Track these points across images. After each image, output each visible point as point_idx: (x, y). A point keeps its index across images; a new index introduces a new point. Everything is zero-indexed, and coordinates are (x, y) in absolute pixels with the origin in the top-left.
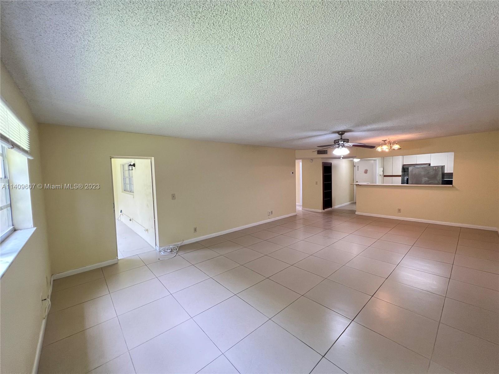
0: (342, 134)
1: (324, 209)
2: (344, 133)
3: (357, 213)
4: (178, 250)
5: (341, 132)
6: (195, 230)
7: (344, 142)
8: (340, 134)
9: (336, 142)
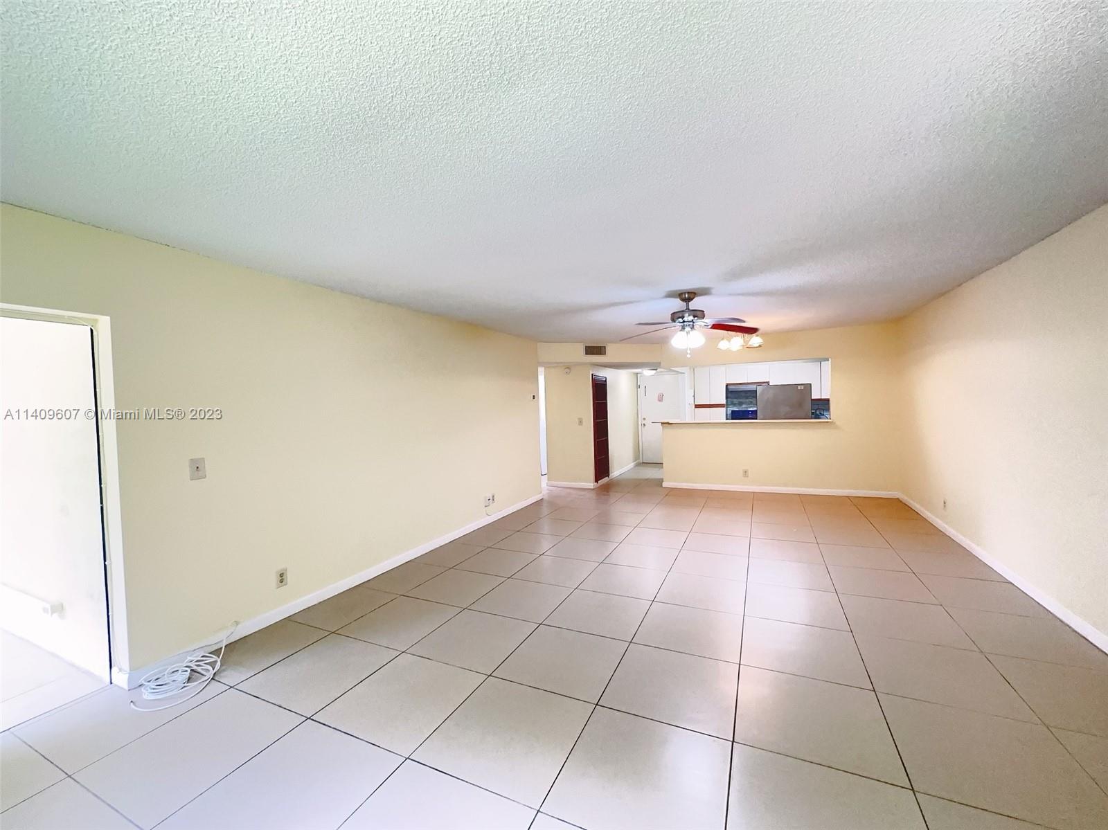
0: (690, 299)
1: (597, 481)
2: (692, 296)
3: (665, 484)
4: (222, 665)
5: (688, 293)
6: (282, 578)
7: (694, 317)
8: (683, 300)
9: (675, 317)
